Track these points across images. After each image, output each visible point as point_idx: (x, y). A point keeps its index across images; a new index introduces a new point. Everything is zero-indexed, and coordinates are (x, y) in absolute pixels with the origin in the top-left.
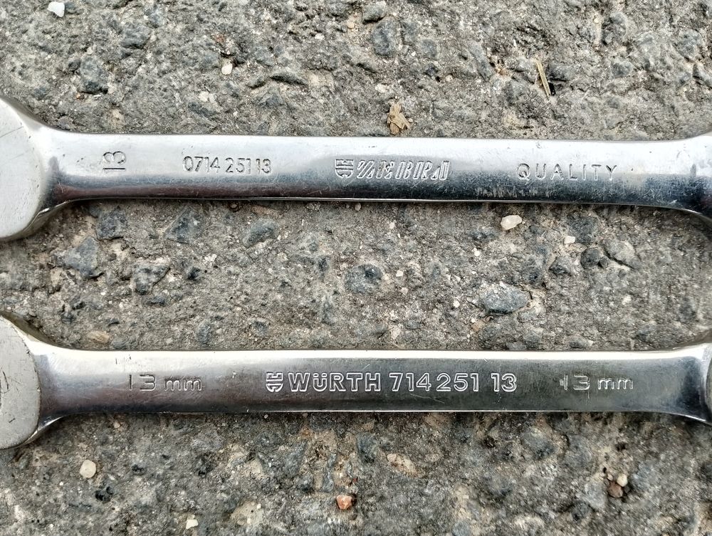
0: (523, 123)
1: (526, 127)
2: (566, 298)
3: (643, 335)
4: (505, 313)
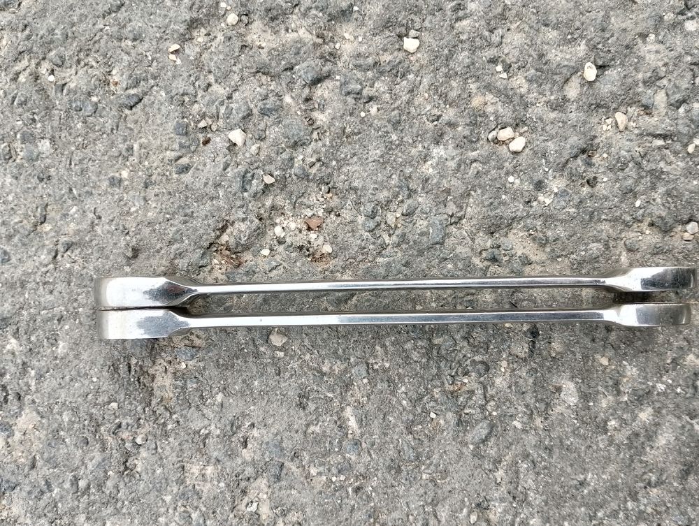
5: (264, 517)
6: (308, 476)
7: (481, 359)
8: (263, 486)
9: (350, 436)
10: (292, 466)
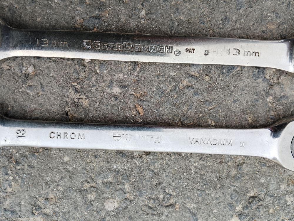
0: (80, 100)
1: (79, 98)
2: (66, 22)
3: (33, 2)
4: (93, 17)
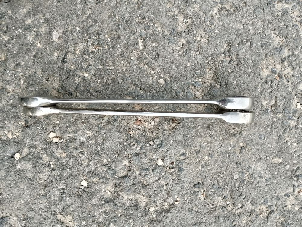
5: (182, 16)
6: (162, 28)
7: (86, 56)
8: (180, 28)
9: (142, 39)
10: (167, 33)
